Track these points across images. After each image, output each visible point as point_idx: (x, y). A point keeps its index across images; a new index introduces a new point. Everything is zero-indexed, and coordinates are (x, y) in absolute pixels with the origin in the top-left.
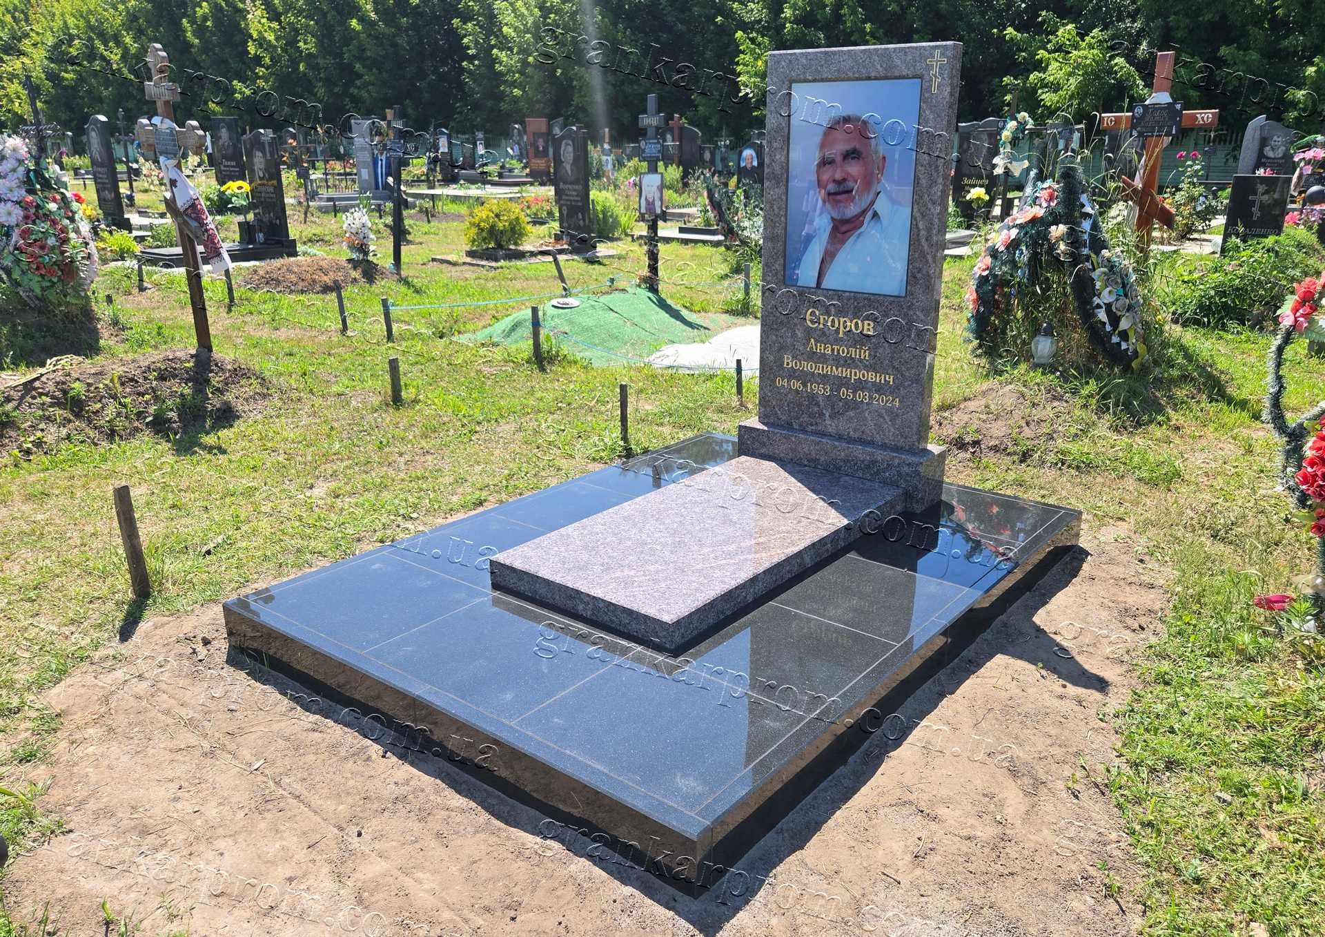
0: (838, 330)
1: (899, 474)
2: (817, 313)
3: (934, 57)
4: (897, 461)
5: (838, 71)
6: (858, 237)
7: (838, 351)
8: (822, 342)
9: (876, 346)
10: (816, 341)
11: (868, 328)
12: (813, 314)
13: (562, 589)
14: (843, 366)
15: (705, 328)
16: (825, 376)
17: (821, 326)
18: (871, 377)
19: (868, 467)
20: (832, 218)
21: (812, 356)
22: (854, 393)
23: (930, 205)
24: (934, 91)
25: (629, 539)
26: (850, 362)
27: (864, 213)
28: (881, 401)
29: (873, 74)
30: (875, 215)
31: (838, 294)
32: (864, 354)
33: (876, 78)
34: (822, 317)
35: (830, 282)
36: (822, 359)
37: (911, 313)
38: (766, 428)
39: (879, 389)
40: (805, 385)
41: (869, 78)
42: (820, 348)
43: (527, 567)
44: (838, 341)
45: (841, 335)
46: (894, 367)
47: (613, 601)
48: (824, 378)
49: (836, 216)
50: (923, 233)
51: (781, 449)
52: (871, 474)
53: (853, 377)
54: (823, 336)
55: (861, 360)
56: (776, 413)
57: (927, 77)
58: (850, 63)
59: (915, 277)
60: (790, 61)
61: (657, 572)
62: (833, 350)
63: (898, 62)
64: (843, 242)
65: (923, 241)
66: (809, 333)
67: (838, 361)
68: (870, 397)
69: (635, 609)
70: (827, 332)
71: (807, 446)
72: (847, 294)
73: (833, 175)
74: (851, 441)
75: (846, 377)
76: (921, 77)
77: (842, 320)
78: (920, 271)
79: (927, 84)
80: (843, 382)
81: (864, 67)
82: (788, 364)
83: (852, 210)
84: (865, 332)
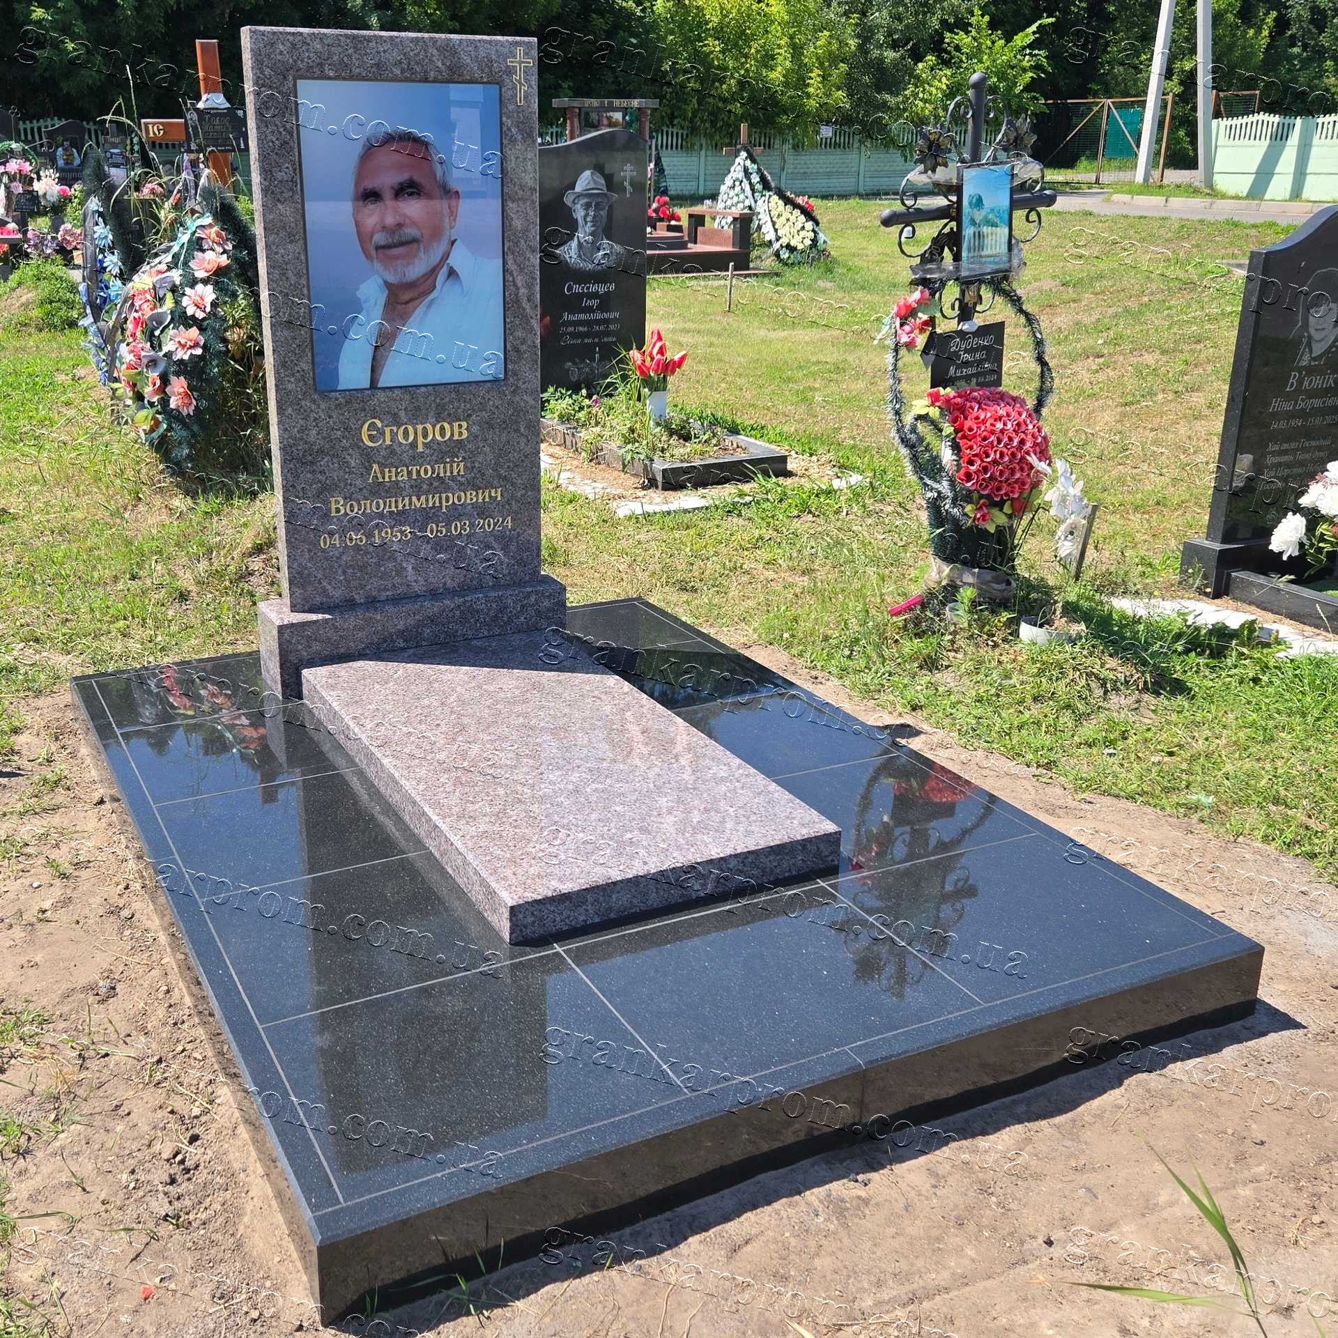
0: (414, 445)
2: (379, 424)
3: (515, 57)
5: (377, 66)
6: (429, 307)
7: (418, 472)
8: (392, 465)
9: (475, 453)
10: (382, 466)
11: (459, 431)
12: (373, 426)
14: (427, 493)
16: (403, 512)
17: (388, 442)
18: (470, 497)
20: (386, 282)
21: (379, 490)
22: (448, 525)
24: (520, 101)
26: (439, 485)
27: (434, 271)
28: (487, 526)
29: (431, 74)
30: (452, 273)
32: (459, 468)
33: (437, 81)
34: (387, 430)
35: (392, 375)
36: (394, 490)
39: (482, 511)
40: (369, 535)
41: (425, 80)
42: (389, 475)
44: (416, 458)
45: (420, 449)
46: (500, 476)
49: (391, 279)
50: (523, 291)
53: (444, 504)
54: (392, 457)
55: (453, 478)
56: (325, 590)
57: (507, 83)
60: (294, 45)
62: (410, 473)
63: (466, 58)
64: (404, 317)
66: (368, 456)
67: (417, 488)
68: (472, 525)
70: (398, 450)
72: (425, 389)
73: (383, 220)
75: (434, 507)
76: (499, 82)
77: (420, 427)
78: (523, 342)
79: (510, 93)
80: (428, 516)
81: (417, 63)
82: (338, 511)
83: (416, 269)
84: (456, 437)
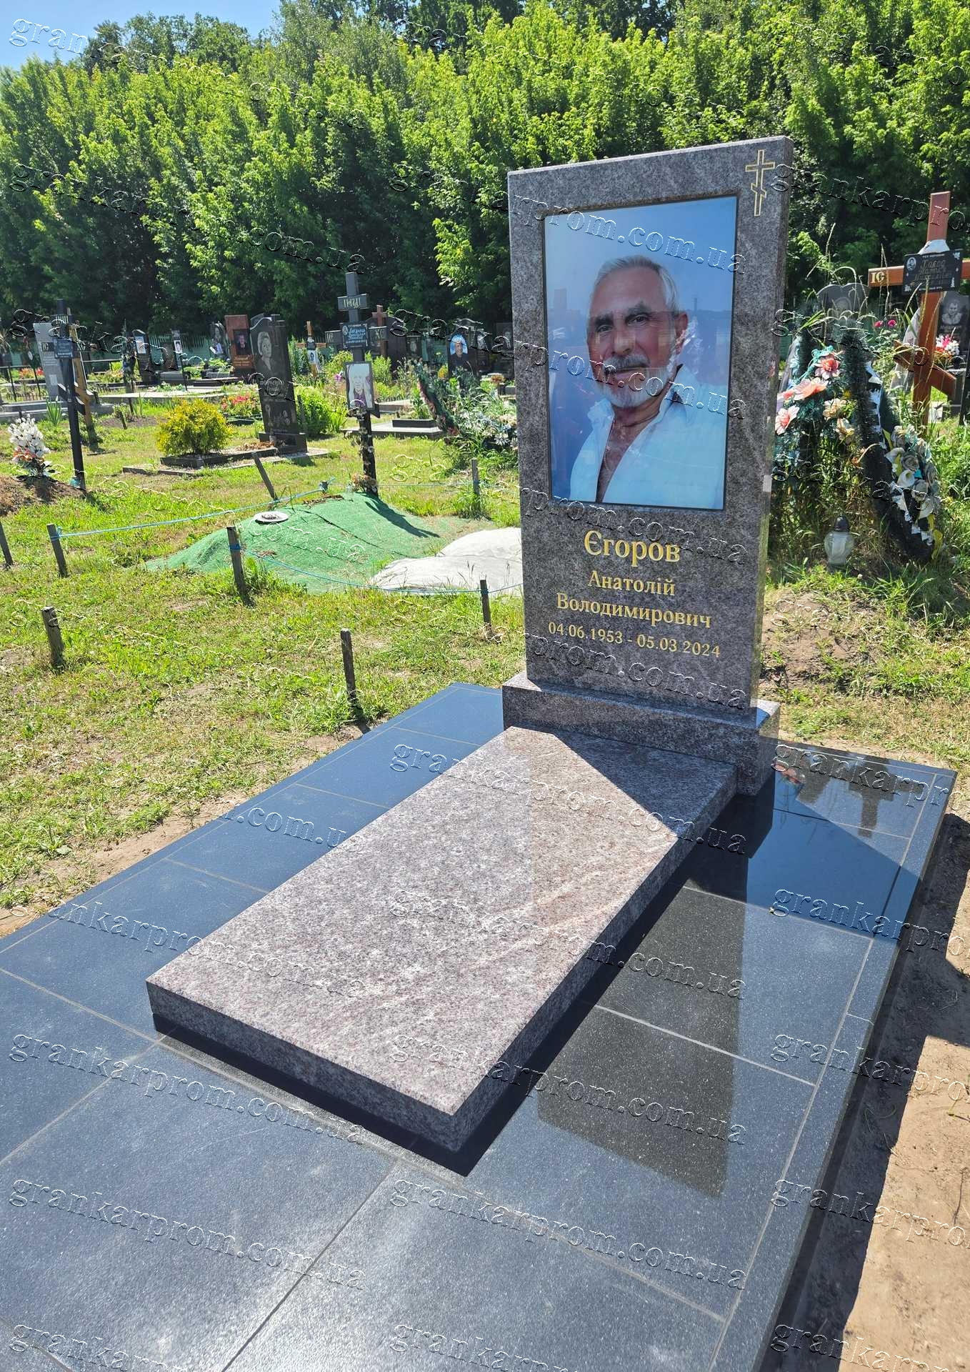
0: (629, 560)
1: (727, 746)
2: (600, 536)
3: (754, 161)
4: (721, 731)
5: (612, 193)
6: (652, 431)
7: (632, 585)
8: (608, 574)
9: (685, 578)
10: (601, 574)
11: (671, 554)
12: (593, 537)
13: (265, 1038)
14: (639, 606)
15: (435, 535)
16: (616, 619)
17: (606, 553)
18: (678, 618)
19: (682, 737)
20: (614, 406)
21: (595, 593)
22: (657, 640)
23: (756, 381)
24: (758, 212)
25: (370, 909)
26: (647, 600)
27: (660, 394)
28: (693, 650)
29: (664, 195)
30: (676, 400)
31: (627, 509)
32: (669, 589)
33: (669, 201)
34: (606, 542)
35: (617, 492)
36: (610, 597)
37: (734, 531)
38: (539, 690)
39: (691, 633)
40: (588, 632)
41: (658, 201)
42: (606, 583)
43: (206, 996)
44: (630, 572)
45: (634, 565)
46: (710, 605)
47: (351, 1068)
48: (614, 622)
49: (618, 403)
50: (746, 420)
51: (563, 717)
52: (687, 747)
53: (654, 619)
54: (609, 566)
55: (663, 597)
56: (551, 668)
57: (745, 194)
58: (629, 180)
59: (737, 483)
60: (540, 184)
61: (419, 980)
62: (624, 584)
63: (700, 172)
64: (629, 440)
65: (747, 433)
66: (589, 563)
67: (631, 599)
68: (679, 645)
69: (388, 1084)
70: (615, 562)
71: (596, 710)
72: (641, 509)
73: (612, 345)
74: (655, 703)
75: (644, 620)
76: (735, 193)
77: (635, 544)
78: (744, 474)
79: (747, 203)
80: (640, 627)
81: (650, 185)
82: (563, 605)
83: (640, 395)
84: (668, 560)
